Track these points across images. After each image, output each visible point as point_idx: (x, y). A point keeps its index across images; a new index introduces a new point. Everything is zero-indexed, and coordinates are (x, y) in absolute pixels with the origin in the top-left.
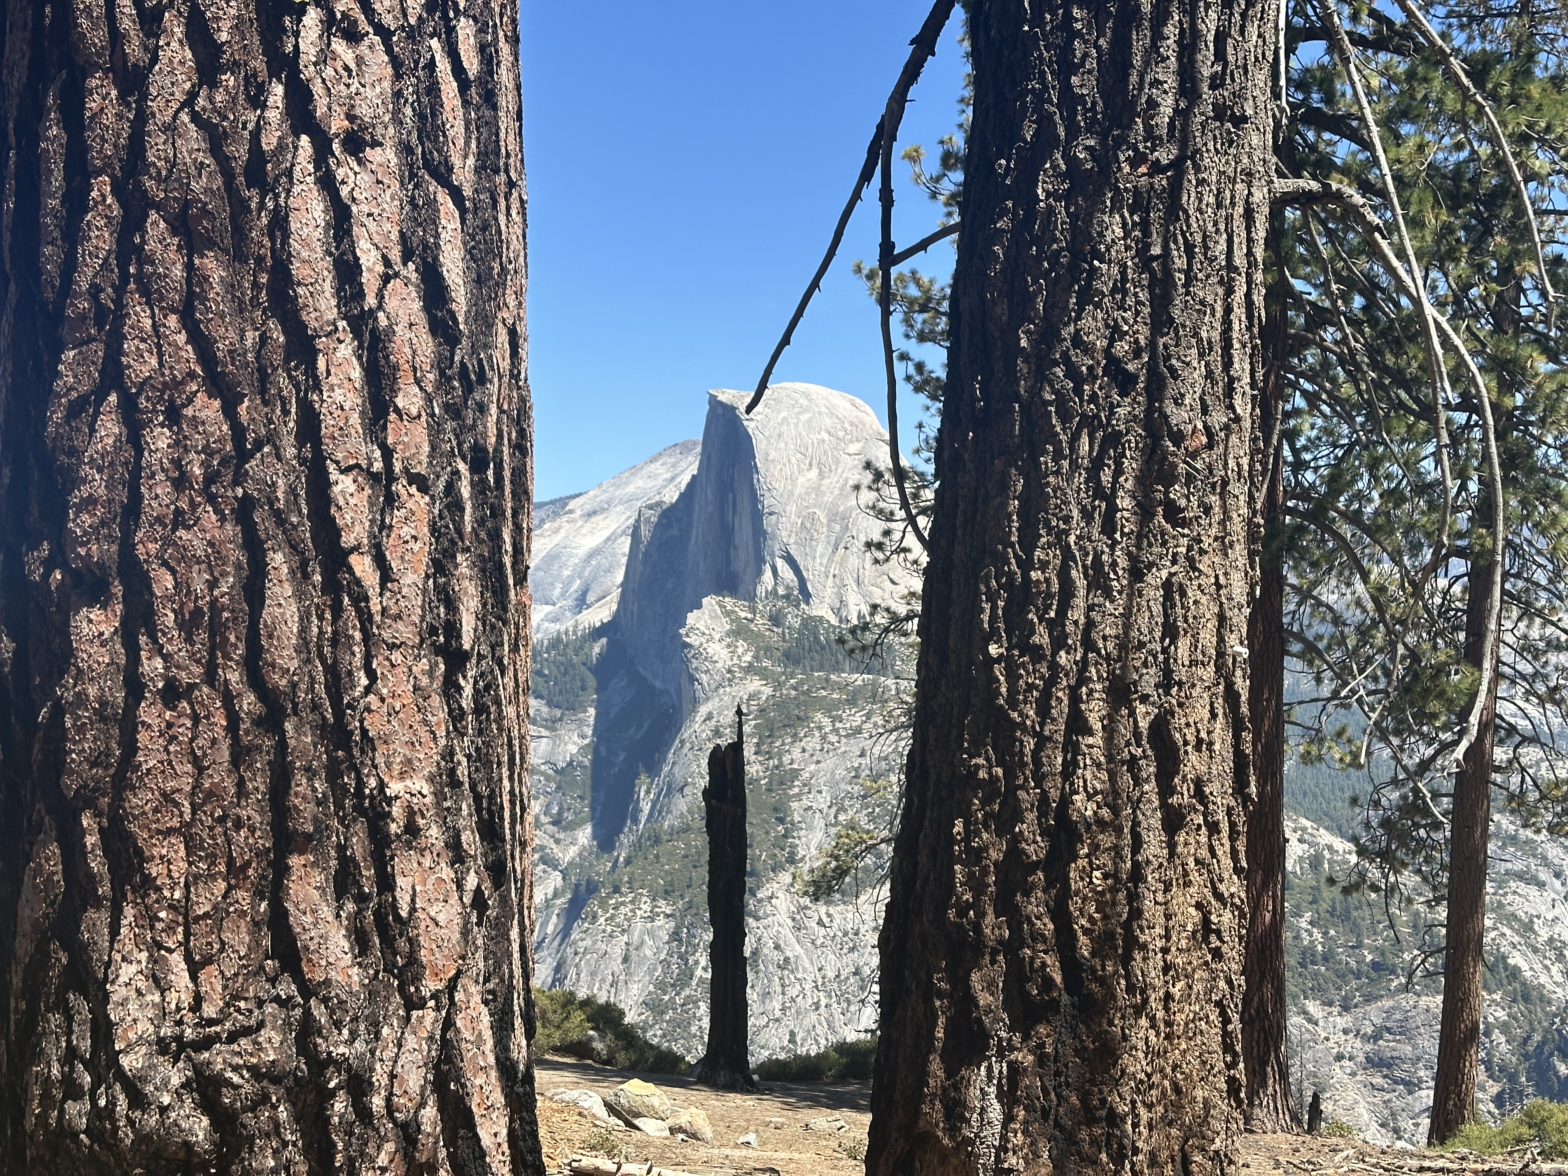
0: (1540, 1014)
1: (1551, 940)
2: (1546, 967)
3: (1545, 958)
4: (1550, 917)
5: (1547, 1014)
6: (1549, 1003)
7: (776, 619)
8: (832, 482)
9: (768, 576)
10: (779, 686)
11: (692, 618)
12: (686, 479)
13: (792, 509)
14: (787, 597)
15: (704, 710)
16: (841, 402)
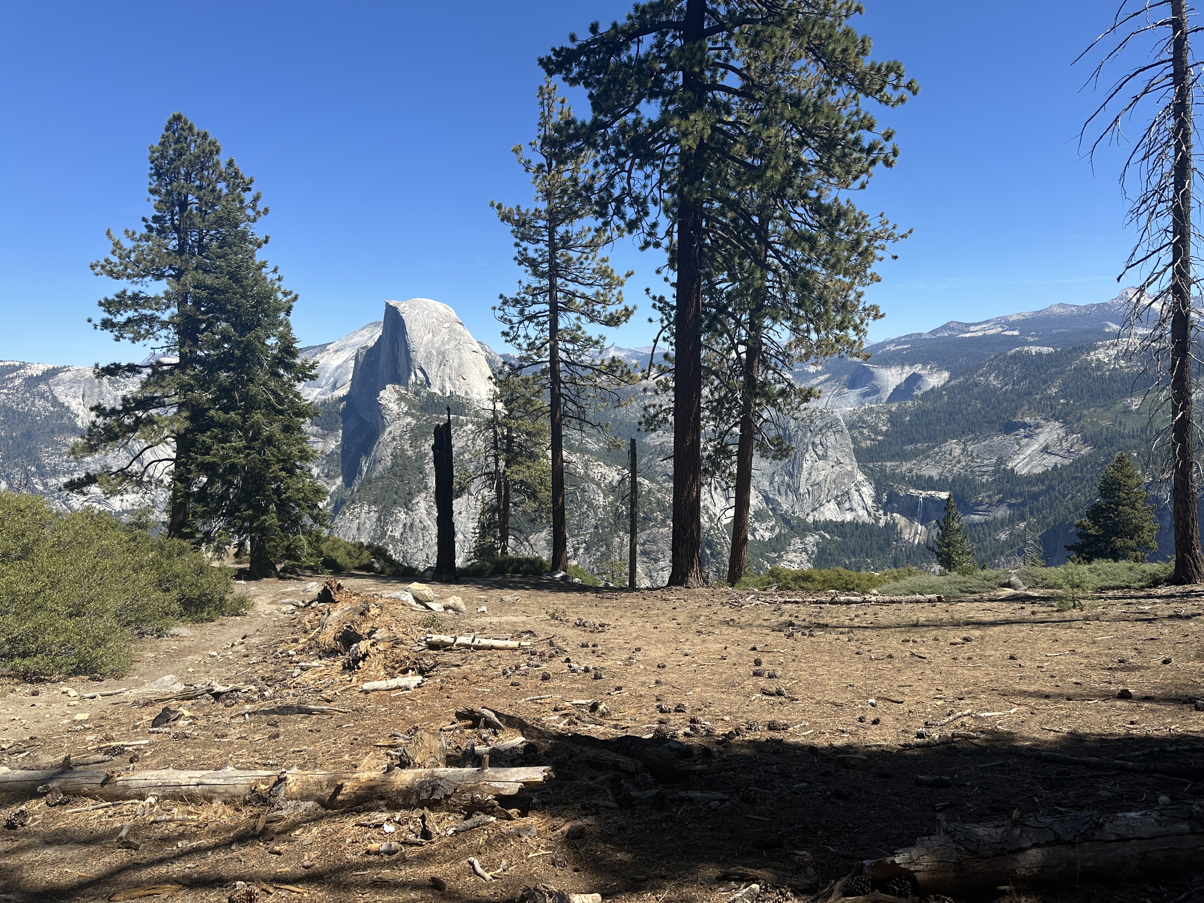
0: (703, 533)
7: (417, 393)
8: (438, 339)
9: (413, 376)
10: (418, 420)
11: (382, 393)
12: (377, 337)
13: (422, 349)
14: (421, 385)
15: (388, 430)
16: (441, 307)
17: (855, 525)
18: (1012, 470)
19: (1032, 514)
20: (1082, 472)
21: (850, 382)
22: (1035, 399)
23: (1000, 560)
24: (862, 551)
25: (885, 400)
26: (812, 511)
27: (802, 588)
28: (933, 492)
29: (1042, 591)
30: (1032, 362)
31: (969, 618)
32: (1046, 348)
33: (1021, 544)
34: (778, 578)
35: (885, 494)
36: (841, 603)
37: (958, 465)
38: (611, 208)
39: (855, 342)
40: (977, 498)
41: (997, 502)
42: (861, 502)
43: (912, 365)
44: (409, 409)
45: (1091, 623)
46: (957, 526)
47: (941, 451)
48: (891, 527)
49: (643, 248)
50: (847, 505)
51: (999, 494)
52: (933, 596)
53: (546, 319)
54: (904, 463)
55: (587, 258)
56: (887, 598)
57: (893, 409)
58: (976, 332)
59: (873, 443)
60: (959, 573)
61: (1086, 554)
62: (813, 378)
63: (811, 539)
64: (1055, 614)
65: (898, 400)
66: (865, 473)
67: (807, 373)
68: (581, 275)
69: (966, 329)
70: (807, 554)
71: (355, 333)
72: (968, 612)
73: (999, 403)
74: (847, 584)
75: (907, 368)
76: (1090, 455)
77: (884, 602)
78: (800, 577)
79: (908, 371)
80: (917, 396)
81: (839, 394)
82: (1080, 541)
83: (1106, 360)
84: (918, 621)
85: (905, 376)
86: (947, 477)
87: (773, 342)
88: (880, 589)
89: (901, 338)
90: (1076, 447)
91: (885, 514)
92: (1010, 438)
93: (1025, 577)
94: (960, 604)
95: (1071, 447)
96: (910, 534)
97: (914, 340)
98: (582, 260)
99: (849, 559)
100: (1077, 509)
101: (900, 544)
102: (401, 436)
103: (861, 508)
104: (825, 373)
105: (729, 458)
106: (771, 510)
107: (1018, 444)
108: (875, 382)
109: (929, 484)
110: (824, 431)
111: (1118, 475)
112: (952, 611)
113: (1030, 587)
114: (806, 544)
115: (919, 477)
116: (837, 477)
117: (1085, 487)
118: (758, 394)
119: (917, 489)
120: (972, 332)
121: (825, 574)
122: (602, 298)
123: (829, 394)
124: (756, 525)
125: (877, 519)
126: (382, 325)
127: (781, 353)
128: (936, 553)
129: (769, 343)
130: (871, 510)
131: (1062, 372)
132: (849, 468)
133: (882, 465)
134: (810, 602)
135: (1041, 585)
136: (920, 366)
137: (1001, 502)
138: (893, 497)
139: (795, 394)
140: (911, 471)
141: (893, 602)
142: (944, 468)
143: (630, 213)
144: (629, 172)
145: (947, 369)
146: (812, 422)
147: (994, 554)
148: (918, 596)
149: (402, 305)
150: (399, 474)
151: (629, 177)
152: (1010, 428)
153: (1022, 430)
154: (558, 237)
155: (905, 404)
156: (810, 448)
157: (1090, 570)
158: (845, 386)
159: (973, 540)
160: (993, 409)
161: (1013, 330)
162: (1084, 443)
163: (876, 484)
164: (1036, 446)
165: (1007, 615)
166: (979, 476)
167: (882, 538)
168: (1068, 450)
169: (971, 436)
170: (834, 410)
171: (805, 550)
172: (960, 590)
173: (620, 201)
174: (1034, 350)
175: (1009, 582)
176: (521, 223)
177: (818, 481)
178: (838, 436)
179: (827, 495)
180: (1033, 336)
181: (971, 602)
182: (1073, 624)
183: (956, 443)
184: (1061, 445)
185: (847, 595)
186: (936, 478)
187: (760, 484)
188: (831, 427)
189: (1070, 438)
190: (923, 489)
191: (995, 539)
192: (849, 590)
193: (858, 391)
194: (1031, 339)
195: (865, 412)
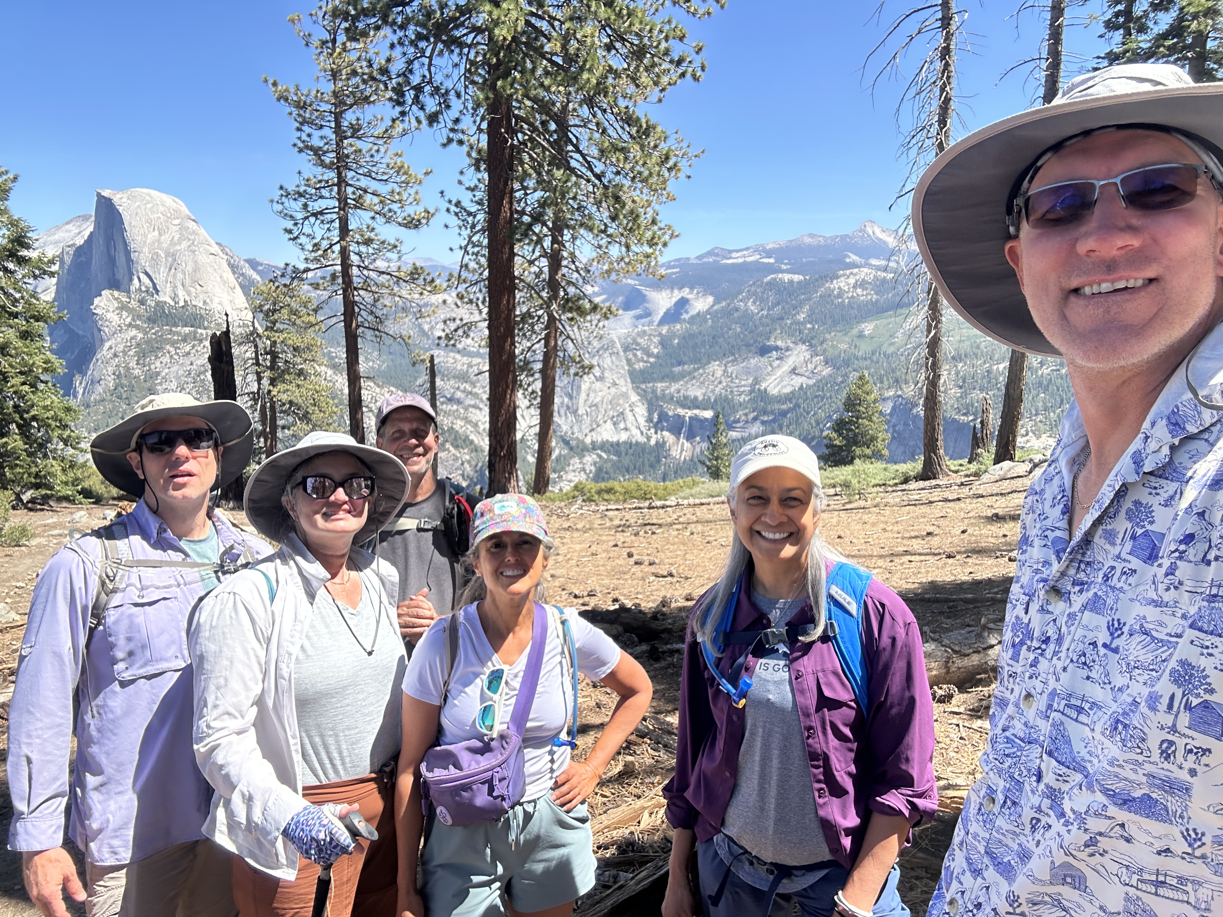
7: (142, 302)
8: (166, 239)
9: (136, 281)
10: (146, 333)
11: (97, 301)
12: (87, 234)
13: (146, 250)
14: (147, 291)
15: (107, 345)
16: (169, 200)
17: (629, 445)
18: (766, 390)
20: (823, 390)
21: (625, 303)
22: (786, 324)
24: (635, 469)
25: (656, 323)
26: (590, 432)
28: (698, 412)
30: (785, 289)
32: (797, 276)
34: (582, 492)
35: (656, 414)
37: (720, 386)
38: (409, 96)
40: (736, 416)
41: (752, 419)
42: (635, 422)
43: (680, 289)
44: (133, 320)
46: (725, 441)
47: (705, 372)
48: (660, 445)
49: (444, 145)
50: (622, 425)
51: (753, 412)
53: (335, 216)
54: (673, 384)
55: (378, 151)
57: (664, 332)
58: (737, 259)
59: (645, 364)
63: (590, 459)
65: (668, 323)
66: (638, 394)
68: (374, 169)
69: (728, 256)
71: (58, 228)
73: (755, 327)
75: (676, 292)
76: (830, 376)
78: (603, 490)
79: (677, 295)
80: (684, 320)
82: (829, 451)
83: (846, 288)
85: (674, 300)
86: (710, 397)
89: (670, 262)
90: (819, 368)
91: (656, 433)
92: (764, 360)
95: (815, 368)
96: (677, 451)
98: (373, 152)
100: (818, 424)
101: (669, 461)
102: (123, 351)
103: (635, 427)
104: (601, 294)
107: (771, 365)
108: (647, 305)
109: (694, 404)
110: (601, 352)
111: (859, 392)
114: (584, 464)
115: (686, 398)
116: (613, 398)
117: (825, 405)
119: (685, 409)
120: (734, 258)
122: (397, 197)
125: (649, 438)
126: (93, 219)
128: (706, 466)
130: (643, 429)
131: (809, 299)
132: (624, 389)
133: (654, 386)
134: (629, 509)
136: (687, 290)
137: (755, 419)
138: (663, 416)
140: (679, 391)
141: (702, 504)
142: (707, 388)
143: (431, 105)
144: (430, 58)
145: (711, 294)
146: (590, 344)
149: (118, 196)
150: (124, 396)
151: (430, 64)
152: (764, 351)
153: (774, 353)
154: (346, 124)
155: (674, 327)
160: (750, 332)
161: (769, 258)
162: (825, 365)
163: (648, 404)
164: (786, 367)
166: (736, 395)
167: (653, 455)
168: (812, 371)
169: (731, 358)
170: (611, 332)
171: (584, 470)
173: (418, 89)
174: (786, 277)
176: (301, 106)
177: (595, 402)
178: (614, 358)
179: (604, 415)
180: (786, 264)
183: (718, 365)
184: (807, 366)
186: (701, 398)
188: (607, 349)
189: (814, 360)
190: (689, 408)
193: (632, 313)
194: (784, 267)
195: (638, 334)
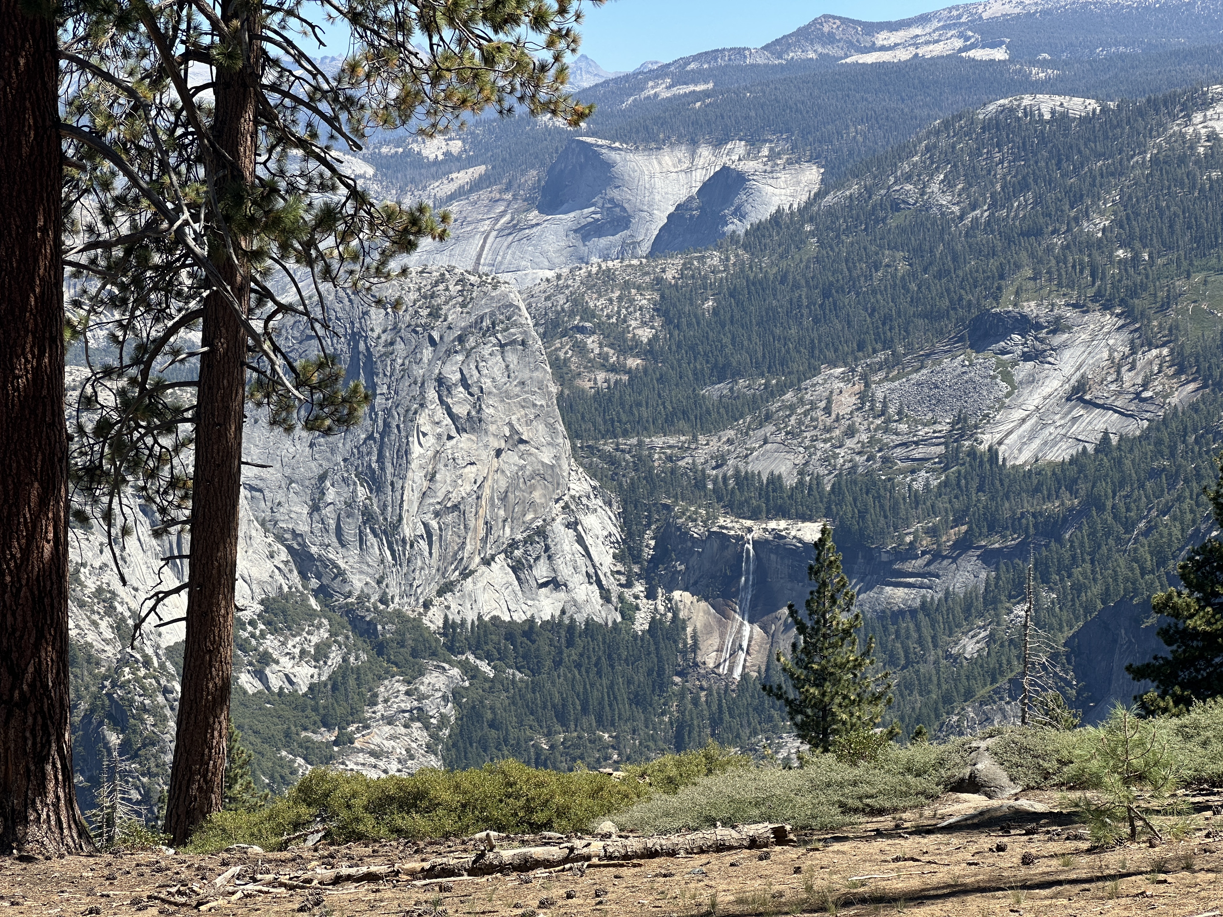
0: (87, 679)
1: (99, 590)
2: (95, 624)
3: (93, 612)
4: (97, 565)
5: (95, 677)
6: (98, 664)
17: (564, 632)
18: (993, 452)
19: (1045, 579)
20: (1172, 455)
21: (545, 190)
22: (1049, 249)
23: (962, 716)
24: (585, 710)
25: (645, 248)
26: (440, 593)
27: (399, 831)
28: (783, 524)
29: (1057, 795)
30: (1043, 139)
31: (855, 885)
32: (1077, 101)
33: (1018, 668)
34: (326, 808)
35: (649, 533)
36: (503, 868)
37: (850, 443)
39: (543, 68)
40: (901, 538)
41: (954, 547)
42: (581, 561)
43: (718, 143)
45: (1169, 878)
46: (843, 619)
47: (801, 401)
48: (667, 632)
50: (541, 571)
51: (957, 522)
52: (763, 829)
54: (702, 439)
56: (634, 844)
57: (670, 275)
58: (893, 51)
59: (613, 377)
60: (840, 758)
61: (1183, 688)
62: (436, 177)
63: (437, 681)
64: (1084, 860)
65: (682, 250)
66: (592, 472)
67: (419, 162)
69: (866, 41)
70: (427, 727)
72: (854, 868)
73: (955, 259)
74: (530, 810)
75: (705, 153)
76: (1194, 407)
77: (626, 857)
78: (391, 799)
79: (708, 162)
80: (733, 238)
81: (513, 228)
82: (1167, 651)
84: (714, 905)
85: (699, 177)
86: (818, 479)
87: (300, 57)
88: (623, 819)
89: (687, 61)
90: (1157, 385)
91: (651, 595)
93: (1016, 759)
94: (837, 846)
95: (1145, 386)
96: (720, 650)
97: (723, 70)
99: (549, 734)
100: (1162, 562)
101: (693, 683)
103: (582, 578)
104: (470, 162)
105: (169, 428)
106: (316, 593)
107: (1007, 377)
108: (615, 194)
109: (772, 499)
110: (471, 341)
112: (811, 869)
113: (1028, 788)
114: (422, 697)
115: (744, 481)
116: (513, 486)
117: (1180, 499)
118: (252, 220)
119: (740, 516)
120: (883, 48)
121: (466, 785)
123: (486, 226)
124: (270, 643)
125: (628, 612)
127: (324, 93)
128: (789, 702)
129: (286, 60)
130: (609, 583)
131: (1118, 172)
132: (546, 457)
133: (640, 444)
134: (413, 874)
135: (1056, 779)
136: (739, 148)
137: (963, 546)
138: (672, 542)
139: (371, 224)
140: (720, 461)
141: (651, 854)
142: (810, 450)
145: (815, 159)
146: (435, 314)
147: (947, 699)
148: (722, 833)
152: (984, 332)
153: (1016, 337)
155: (702, 259)
156: (432, 394)
157: (1180, 730)
158: (531, 203)
159: (892, 661)
160: (939, 276)
161: (993, 46)
162: (1177, 374)
163: (625, 502)
164: (1054, 383)
165: (957, 870)
166: (901, 471)
167: (643, 665)
168: (1138, 395)
169: (881, 356)
170: (502, 277)
171: (420, 715)
172: (842, 805)
174: (1047, 104)
175: (973, 776)
177: (455, 497)
178: (512, 358)
179: (484, 540)
180: (1044, 64)
181: (867, 839)
182: (1124, 884)
183: (843, 378)
184: (1119, 379)
185: (523, 843)
186: (790, 481)
187: (281, 514)
188: (492, 330)
189: (1141, 359)
190: (755, 516)
191: (948, 656)
192: (536, 828)
193: (569, 219)
194: (1038, 74)
195: (589, 282)
